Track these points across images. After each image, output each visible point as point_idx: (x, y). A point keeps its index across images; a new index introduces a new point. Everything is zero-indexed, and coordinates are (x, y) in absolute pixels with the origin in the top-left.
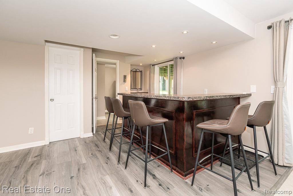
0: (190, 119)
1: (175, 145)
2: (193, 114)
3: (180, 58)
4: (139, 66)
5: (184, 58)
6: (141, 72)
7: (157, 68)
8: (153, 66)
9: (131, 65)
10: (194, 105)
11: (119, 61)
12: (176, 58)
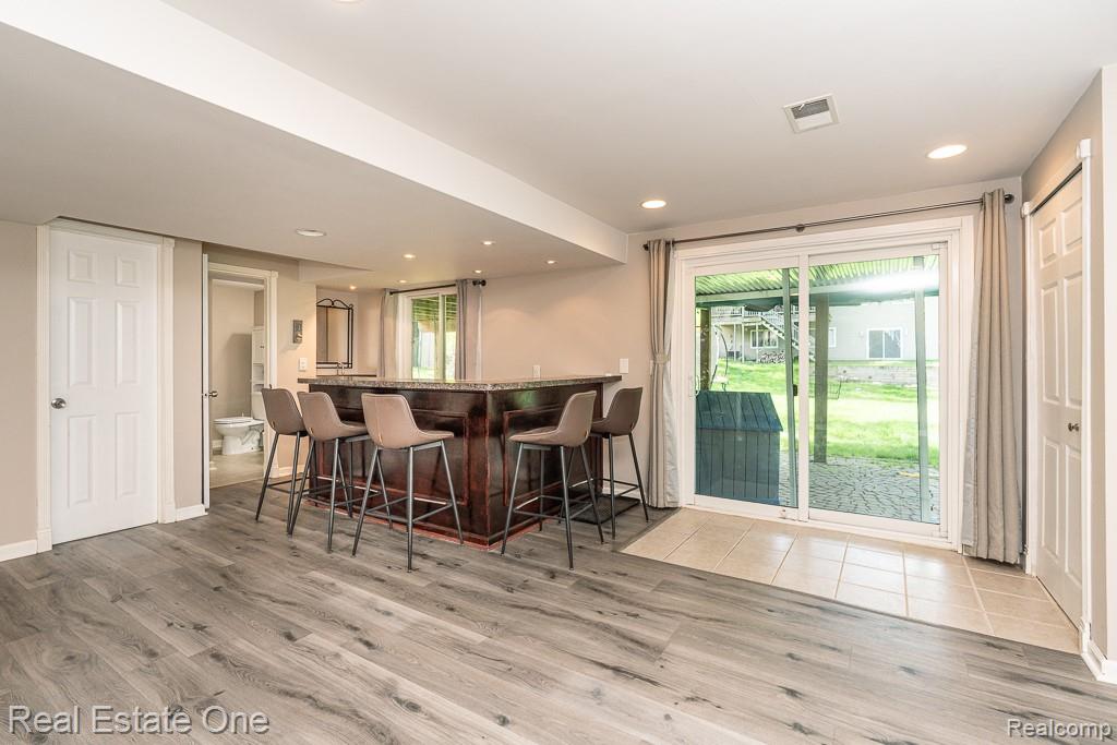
0: (498, 431)
1: (469, 488)
2: (503, 419)
3: (475, 283)
4: (347, 290)
5: (484, 283)
6: (350, 308)
7: (404, 302)
8: (391, 293)
9: (318, 287)
10: (505, 399)
11: (277, 273)
12: (464, 281)
